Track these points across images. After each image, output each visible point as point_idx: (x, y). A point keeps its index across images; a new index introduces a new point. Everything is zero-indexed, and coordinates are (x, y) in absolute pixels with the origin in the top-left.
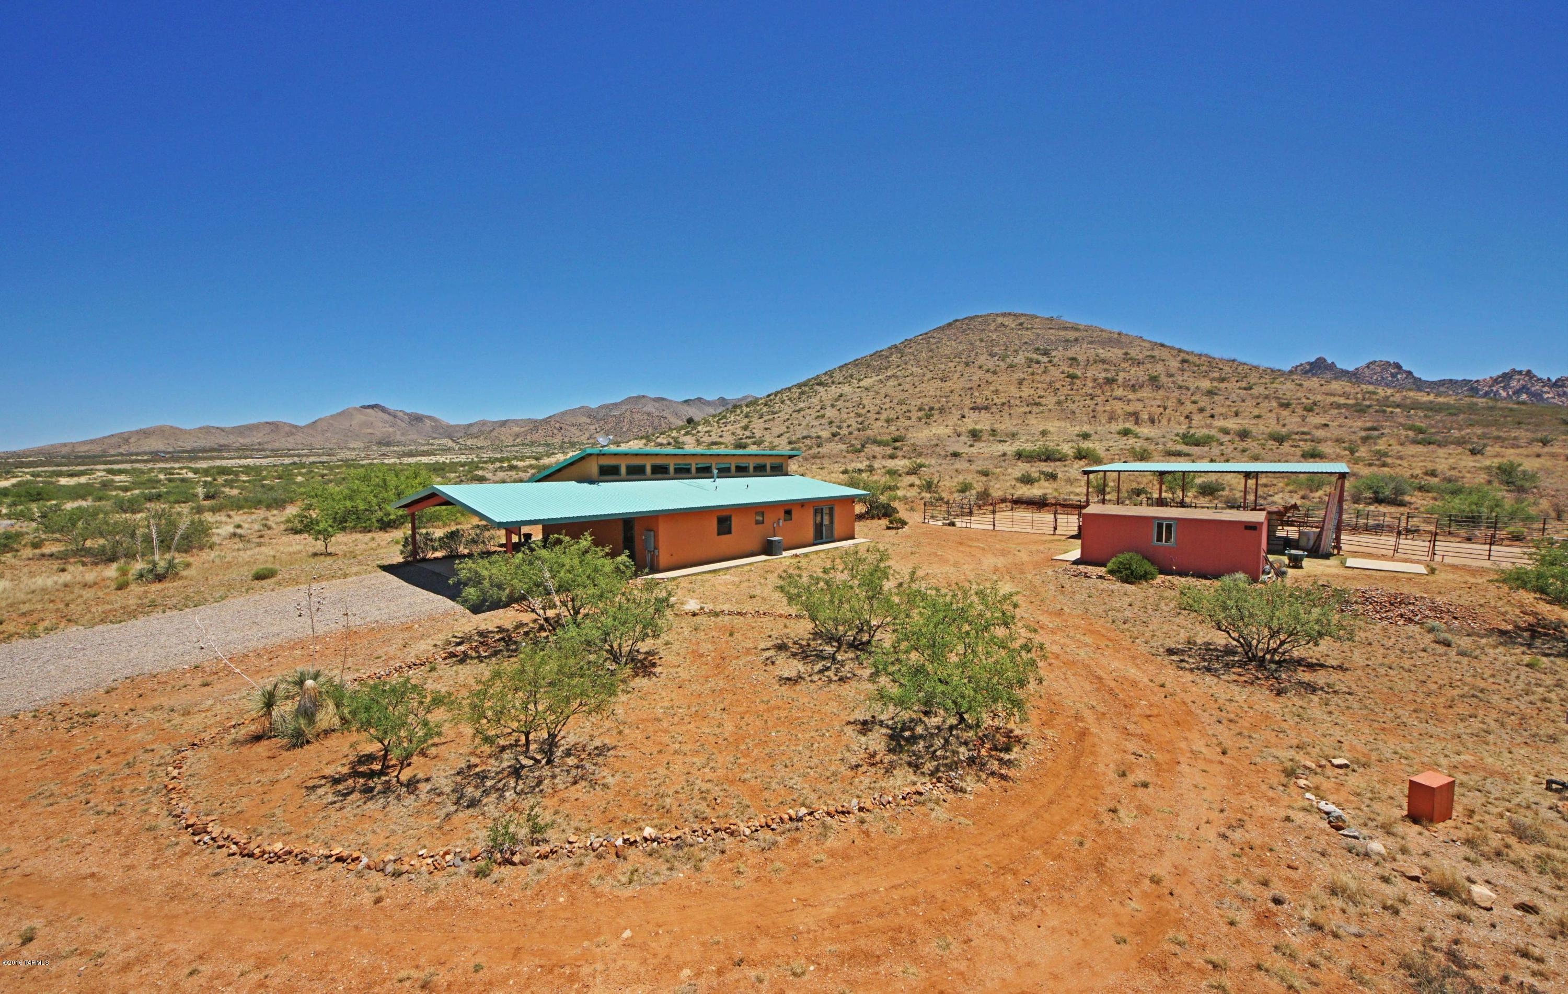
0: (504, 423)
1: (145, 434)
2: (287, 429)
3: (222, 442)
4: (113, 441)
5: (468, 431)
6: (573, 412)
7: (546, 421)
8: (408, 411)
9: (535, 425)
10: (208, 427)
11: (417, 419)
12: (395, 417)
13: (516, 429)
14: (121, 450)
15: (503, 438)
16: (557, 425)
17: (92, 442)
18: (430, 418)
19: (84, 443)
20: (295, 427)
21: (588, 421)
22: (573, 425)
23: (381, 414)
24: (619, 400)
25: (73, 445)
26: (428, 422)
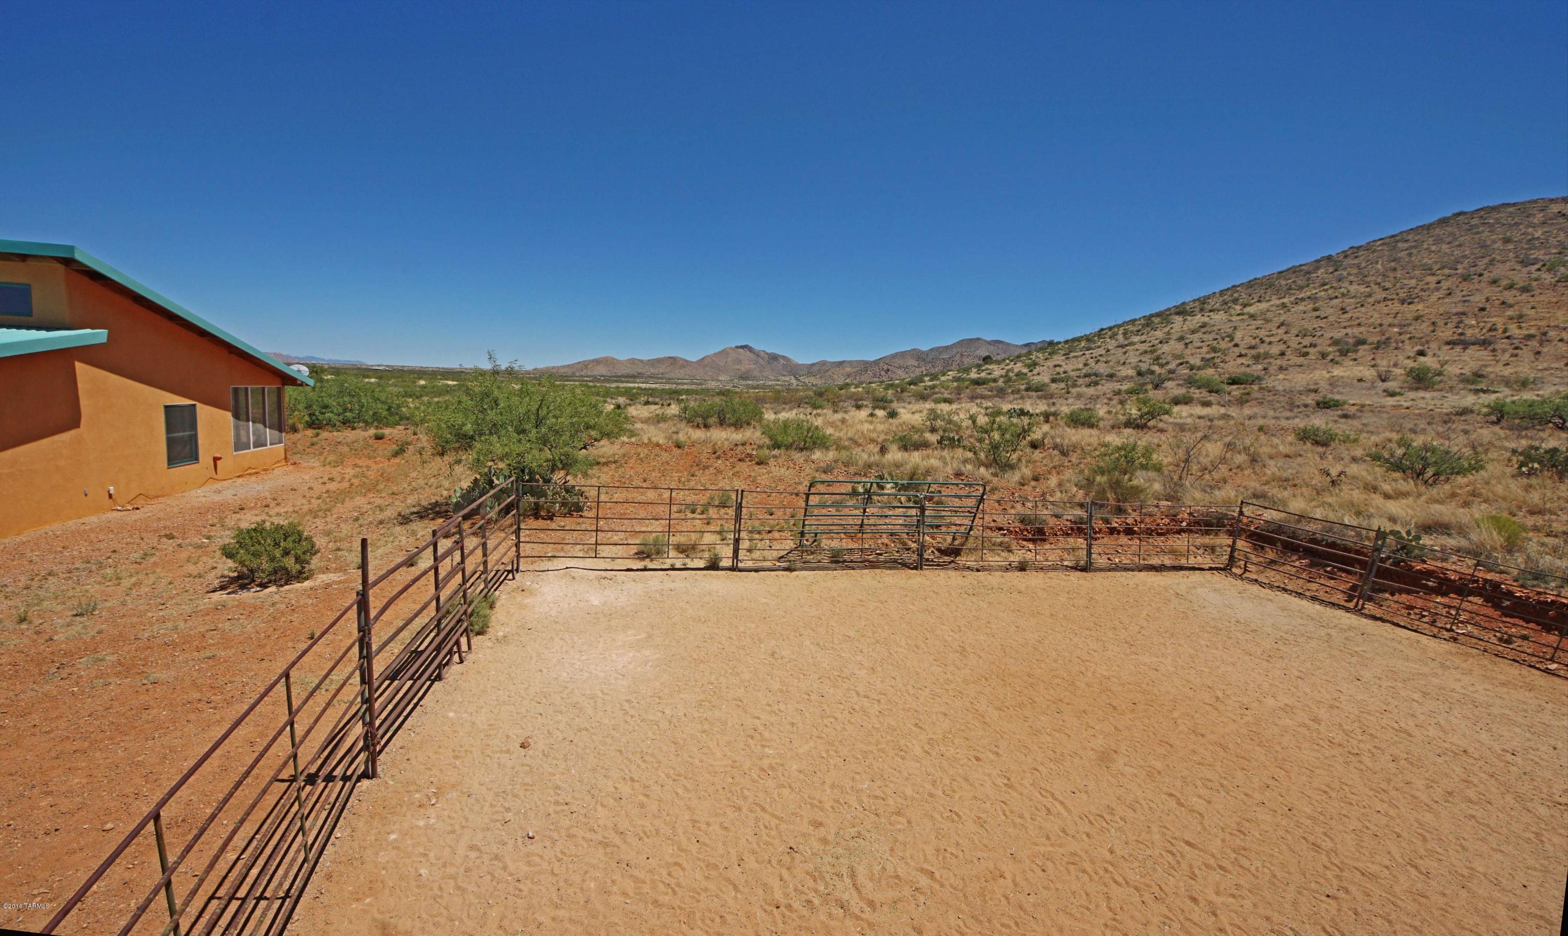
0: (840, 364)
1: (597, 362)
2: (681, 362)
3: (641, 371)
4: (579, 366)
5: (810, 370)
6: (902, 355)
7: (876, 362)
8: (769, 351)
9: (866, 366)
10: (633, 359)
11: (774, 358)
12: (758, 356)
13: (849, 369)
14: (582, 373)
15: (835, 377)
16: (886, 367)
17: (568, 366)
18: (784, 357)
19: (563, 367)
20: (687, 361)
21: (916, 364)
22: (900, 367)
23: (748, 353)
24: (949, 344)
25: (558, 368)
26: (782, 361)
